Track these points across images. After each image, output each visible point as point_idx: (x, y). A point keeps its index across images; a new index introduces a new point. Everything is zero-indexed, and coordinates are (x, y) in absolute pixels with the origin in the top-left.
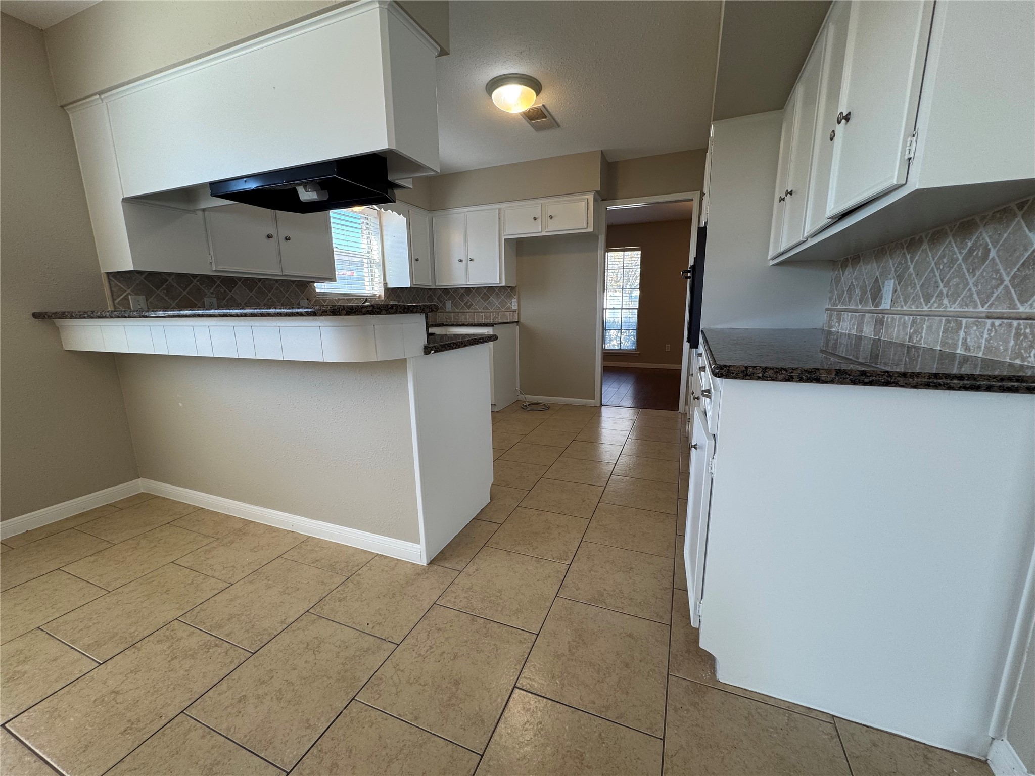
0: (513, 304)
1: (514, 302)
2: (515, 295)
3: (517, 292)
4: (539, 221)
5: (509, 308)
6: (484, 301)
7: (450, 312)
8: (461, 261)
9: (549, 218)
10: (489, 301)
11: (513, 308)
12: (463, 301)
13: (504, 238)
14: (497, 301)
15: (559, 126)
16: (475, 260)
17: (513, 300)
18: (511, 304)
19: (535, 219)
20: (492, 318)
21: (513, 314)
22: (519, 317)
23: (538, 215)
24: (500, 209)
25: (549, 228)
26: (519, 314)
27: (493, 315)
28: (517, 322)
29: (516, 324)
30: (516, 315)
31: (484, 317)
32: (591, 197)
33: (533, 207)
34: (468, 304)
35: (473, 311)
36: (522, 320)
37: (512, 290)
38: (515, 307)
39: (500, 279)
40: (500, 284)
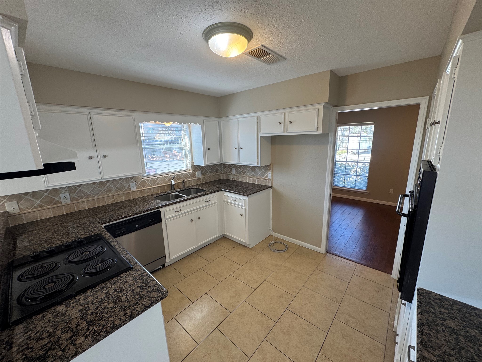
0: (269, 175)
1: (270, 174)
2: (270, 170)
3: (271, 168)
4: (282, 125)
5: (266, 177)
6: (252, 171)
7: (234, 175)
8: (236, 148)
9: (289, 123)
10: (255, 172)
12: (241, 169)
13: (260, 135)
14: (260, 172)
15: (285, 59)
16: (243, 148)
17: (269, 173)
18: (268, 174)
19: (280, 124)
20: (256, 182)
21: (269, 181)
22: (272, 184)
23: (282, 121)
24: (257, 117)
25: (289, 130)
26: (272, 182)
27: (257, 180)
28: (271, 187)
29: (270, 188)
30: (270, 182)
31: (252, 181)
32: (321, 107)
33: (279, 116)
34: (244, 172)
35: (246, 176)
36: (275, 186)
37: (267, 167)
38: (270, 177)
39: (258, 162)
40: (257, 165)
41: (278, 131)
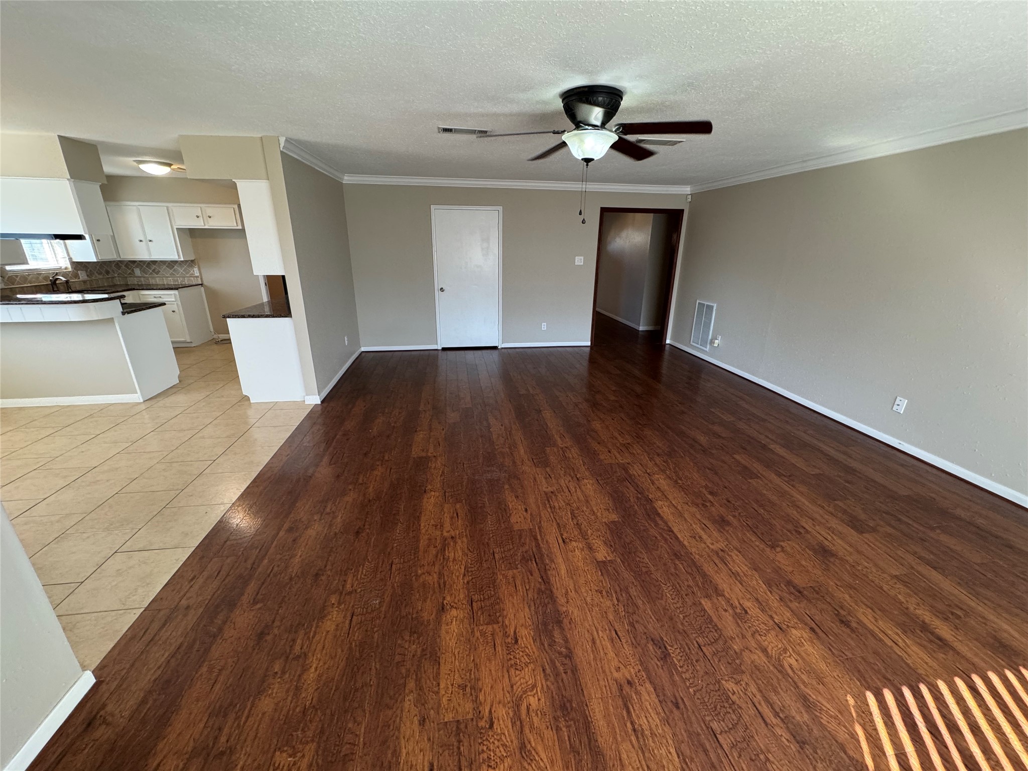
1: (196, 271)
2: (196, 266)
3: (197, 264)
4: (201, 218)
5: (192, 274)
6: (170, 269)
7: (138, 277)
8: (141, 241)
9: (208, 217)
10: (176, 268)
11: (196, 274)
12: (150, 269)
13: (175, 227)
14: (183, 268)
16: (153, 241)
17: (195, 269)
18: (194, 271)
19: (198, 217)
21: (196, 279)
22: (202, 281)
23: (200, 214)
26: (201, 279)
28: (201, 284)
29: (201, 286)
30: (199, 279)
33: (196, 209)
34: (156, 271)
35: (161, 276)
36: (205, 283)
37: (191, 263)
38: (197, 274)
39: (179, 256)
40: (179, 258)
41: (199, 224)
